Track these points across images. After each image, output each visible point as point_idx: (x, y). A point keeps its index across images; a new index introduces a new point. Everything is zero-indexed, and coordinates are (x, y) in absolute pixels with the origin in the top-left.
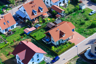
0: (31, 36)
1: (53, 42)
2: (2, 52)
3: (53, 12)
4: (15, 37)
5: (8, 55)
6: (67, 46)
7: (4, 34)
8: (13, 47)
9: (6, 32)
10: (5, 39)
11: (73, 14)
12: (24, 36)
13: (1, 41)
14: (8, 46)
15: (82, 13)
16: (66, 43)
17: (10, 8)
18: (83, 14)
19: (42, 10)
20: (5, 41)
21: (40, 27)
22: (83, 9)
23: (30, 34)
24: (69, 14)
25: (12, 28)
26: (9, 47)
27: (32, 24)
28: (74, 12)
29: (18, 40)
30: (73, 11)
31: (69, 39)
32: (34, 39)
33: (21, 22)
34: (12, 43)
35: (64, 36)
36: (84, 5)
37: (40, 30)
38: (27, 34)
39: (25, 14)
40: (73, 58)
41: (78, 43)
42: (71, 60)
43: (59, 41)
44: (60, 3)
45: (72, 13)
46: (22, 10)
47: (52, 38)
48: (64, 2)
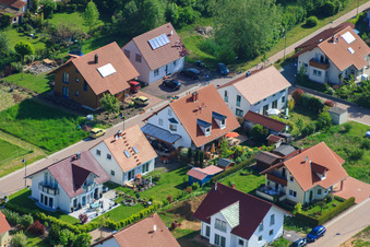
1: (292, 198)
6: (334, 206)
7: (125, 186)
8: (175, 213)
9: (131, 182)
10: (138, 196)
11: (317, 136)
12: (195, 188)
13: (129, 201)
15: (342, 132)
16: (329, 200)
18: (348, 134)
19: (223, 123)
20: (139, 201)
21: (232, 165)
22: (341, 123)
23: (212, 181)
25: (144, 172)
27: (204, 160)
28: (317, 131)
29: (180, 197)
30: (315, 128)
31: (332, 191)
33: (164, 156)
34: (165, 204)
35: (323, 179)
37: (238, 173)
38: (200, 182)
39: (172, 132)
40: (364, 231)
41: (363, 200)
42: (358, 235)
43: (311, 192)
44: (266, 107)
45: (311, 132)
46: (161, 121)
47: (289, 183)
48: (275, 105)
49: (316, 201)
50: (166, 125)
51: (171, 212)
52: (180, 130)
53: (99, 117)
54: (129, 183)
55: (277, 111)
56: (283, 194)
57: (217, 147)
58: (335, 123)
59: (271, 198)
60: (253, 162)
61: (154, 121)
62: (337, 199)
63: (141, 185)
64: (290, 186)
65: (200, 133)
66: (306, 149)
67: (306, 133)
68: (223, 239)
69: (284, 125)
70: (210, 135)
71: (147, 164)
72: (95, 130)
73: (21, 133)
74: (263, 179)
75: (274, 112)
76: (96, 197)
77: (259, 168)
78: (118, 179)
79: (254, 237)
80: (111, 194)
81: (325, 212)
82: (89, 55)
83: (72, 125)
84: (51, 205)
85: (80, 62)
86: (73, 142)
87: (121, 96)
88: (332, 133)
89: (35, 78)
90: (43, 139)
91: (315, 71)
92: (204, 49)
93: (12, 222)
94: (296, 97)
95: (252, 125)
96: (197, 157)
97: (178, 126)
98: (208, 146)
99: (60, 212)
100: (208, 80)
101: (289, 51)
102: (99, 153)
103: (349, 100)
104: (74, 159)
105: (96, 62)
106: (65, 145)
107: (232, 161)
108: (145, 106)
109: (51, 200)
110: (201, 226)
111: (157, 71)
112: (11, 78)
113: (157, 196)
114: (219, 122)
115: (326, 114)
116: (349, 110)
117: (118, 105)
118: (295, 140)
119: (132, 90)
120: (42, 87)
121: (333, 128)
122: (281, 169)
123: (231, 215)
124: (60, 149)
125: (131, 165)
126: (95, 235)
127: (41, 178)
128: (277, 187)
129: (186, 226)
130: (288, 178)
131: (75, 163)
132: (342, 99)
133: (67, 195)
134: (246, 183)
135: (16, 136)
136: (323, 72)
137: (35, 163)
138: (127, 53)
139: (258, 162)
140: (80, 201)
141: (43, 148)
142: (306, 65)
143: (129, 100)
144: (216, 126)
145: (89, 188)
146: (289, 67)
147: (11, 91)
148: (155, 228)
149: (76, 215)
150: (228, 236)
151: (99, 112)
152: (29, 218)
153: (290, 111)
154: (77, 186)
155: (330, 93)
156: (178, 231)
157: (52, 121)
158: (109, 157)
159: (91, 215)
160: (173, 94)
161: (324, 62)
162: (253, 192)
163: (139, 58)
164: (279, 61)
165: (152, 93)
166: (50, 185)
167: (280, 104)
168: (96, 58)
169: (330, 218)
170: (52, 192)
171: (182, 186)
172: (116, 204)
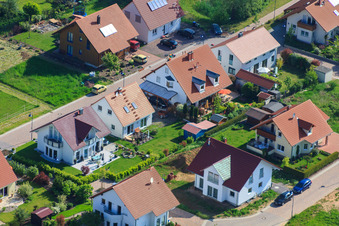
1: (280, 152)
3: (247, 86)
5: (167, 181)
6: (319, 160)
7: (125, 140)
8: (171, 165)
10: (136, 150)
11: (304, 93)
12: (189, 142)
13: (128, 154)
14: (156, 163)
15: (328, 90)
16: (314, 154)
17: (105, 80)
18: (333, 92)
19: (216, 81)
20: (138, 154)
21: (225, 120)
22: (326, 81)
23: (205, 135)
24: (291, 94)
25: (142, 126)
26: (160, 166)
28: (304, 88)
29: (176, 150)
30: (302, 86)
31: (317, 146)
33: (161, 112)
34: (162, 157)
35: (309, 134)
36: (328, 70)
37: (230, 128)
38: (194, 136)
39: (169, 89)
43: (298, 147)
44: (257, 66)
45: (298, 89)
46: (158, 78)
47: (278, 138)
48: (265, 64)
49: (302, 155)
50: (163, 83)
51: (167, 164)
52: (176, 87)
53: (101, 74)
54: (128, 137)
55: (267, 70)
56: (271, 148)
57: (211, 103)
58: (321, 81)
59: (261, 152)
60: (244, 117)
61: (152, 78)
62: (322, 153)
63: (139, 139)
64: (279, 141)
65: (195, 90)
66: (293, 106)
67: (293, 90)
68: (216, 191)
69: (274, 82)
70: (204, 92)
71: (146, 119)
72: (97, 86)
73: (27, 89)
74: (254, 134)
75: (264, 71)
76: (97, 150)
77: (249, 123)
78: (118, 132)
79: (244, 189)
80: (112, 147)
81: (311, 166)
82: (92, 16)
83: (76, 81)
84: (55, 157)
85: (84, 22)
86: (76, 97)
87: (122, 54)
88: (318, 90)
89: (42, 37)
90: (49, 95)
91: (303, 32)
92: (199, 10)
93: (18, 173)
94: (285, 56)
95: (243, 83)
96: (192, 113)
97: (175, 83)
98: (202, 102)
99: (63, 164)
100: (203, 40)
101: (279, 13)
102: (100, 108)
103: (334, 59)
104: (76, 114)
105: (98, 22)
106: (69, 100)
107: (224, 117)
108: (144, 63)
109: (55, 152)
110: (195, 178)
111: (155, 31)
112: (20, 37)
113: (153, 150)
114: (213, 80)
115: (312, 72)
116: (334, 69)
117: (118, 62)
118: (283, 97)
119: (132, 49)
120: (48, 46)
121: (319, 85)
122: (270, 125)
123: (223, 168)
124: (64, 104)
125: (130, 120)
126: (96, 186)
127: (46, 132)
128: (266, 141)
129: (181, 177)
130: (277, 134)
131: (78, 118)
132: (328, 58)
133: (69, 148)
134: (237, 138)
135: (24, 92)
136: (310, 33)
137: (41, 117)
138: (128, 14)
139: (249, 117)
140: (82, 153)
141: (48, 103)
142: (294, 26)
143: (129, 58)
144: (210, 83)
145: (91, 142)
146: (278, 27)
147: (19, 49)
148: (152, 181)
149: (78, 166)
150: (220, 188)
151: (101, 69)
152: (35, 169)
153: (279, 70)
154: (79, 140)
155: (317, 53)
156: (173, 183)
157: (57, 77)
158: (110, 112)
159: (92, 167)
160: (170, 52)
161: (311, 24)
162: (243, 147)
163: (138, 19)
164: (269, 22)
165: (151, 51)
166: (54, 139)
167: (270, 62)
168: (98, 18)
169: (315, 171)
170: (56, 145)
171: (178, 140)
172: (116, 157)
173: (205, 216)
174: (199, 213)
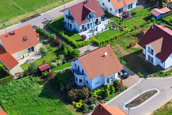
0: (163, 21)
2: (118, 44)
4: (136, 22)
5: (128, 48)
7: (117, 17)
8: (136, 36)
9: (120, 14)
10: (120, 24)
12: (152, 21)
13: (114, 27)
14: (127, 35)
20: (120, 27)
23: (161, 17)
25: (129, 9)
26: (129, 37)
27: (163, 3)
29: (142, 26)
32: (170, 25)
34: (132, 30)
38: (156, 18)
51: (133, 36)
54: (118, 15)
68: (152, 59)
78: (113, 12)
84: (71, 27)
104: (84, 3)
125: (120, 6)
127: (67, 13)
133: (77, 23)
145: (91, 20)
148: (106, 54)
152: (54, 36)
154: (83, 18)
156: (132, 49)
158: (109, 1)
159: (89, 35)
172: (106, 29)
173: (142, 75)
174: (139, 73)
